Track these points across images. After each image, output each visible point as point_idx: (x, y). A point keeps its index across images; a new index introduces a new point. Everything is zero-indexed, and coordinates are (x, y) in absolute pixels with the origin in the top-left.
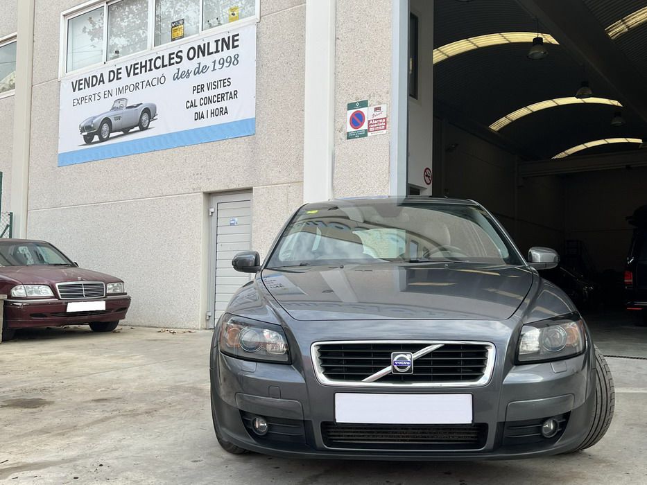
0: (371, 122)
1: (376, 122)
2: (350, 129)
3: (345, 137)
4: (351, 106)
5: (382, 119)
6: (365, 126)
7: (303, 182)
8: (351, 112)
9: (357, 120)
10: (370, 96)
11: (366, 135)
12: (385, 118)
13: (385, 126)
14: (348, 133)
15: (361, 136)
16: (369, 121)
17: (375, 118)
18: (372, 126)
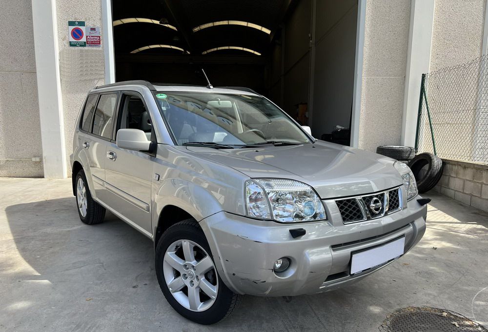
0: (88, 37)
1: (92, 38)
2: (72, 40)
3: (67, 45)
4: (71, 23)
5: (97, 37)
6: (84, 39)
7: (36, 72)
8: (72, 28)
9: (77, 33)
10: (86, 19)
11: (84, 45)
12: (99, 37)
13: (100, 42)
14: (70, 42)
15: (81, 46)
16: (87, 37)
17: (91, 35)
18: (89, 40)
